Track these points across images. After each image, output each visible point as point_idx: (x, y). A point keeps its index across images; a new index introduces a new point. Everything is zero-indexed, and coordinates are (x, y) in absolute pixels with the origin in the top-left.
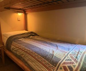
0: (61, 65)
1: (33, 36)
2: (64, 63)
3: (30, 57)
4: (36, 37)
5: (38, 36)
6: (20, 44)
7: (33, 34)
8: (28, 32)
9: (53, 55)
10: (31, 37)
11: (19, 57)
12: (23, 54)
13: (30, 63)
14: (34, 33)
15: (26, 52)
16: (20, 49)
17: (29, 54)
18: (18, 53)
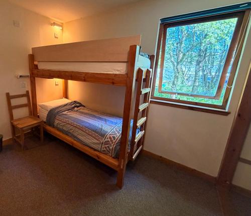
0: (108, 136)
1: (78, 107)
2: (110, 134)
3: (80, 132)
4: (81, 109)
5: (84, 106)
6: (66, 118)
7: (78, 105)
8: (70, 101)
9: (102, 129)
10: (76, 109)
11: (67, 133)
12: (71, 129)
13: (80, 137)
14: (78, 103)
15: (75, 127)
16: (69, 124)
17: (79, 129)
18: (64, 128)
